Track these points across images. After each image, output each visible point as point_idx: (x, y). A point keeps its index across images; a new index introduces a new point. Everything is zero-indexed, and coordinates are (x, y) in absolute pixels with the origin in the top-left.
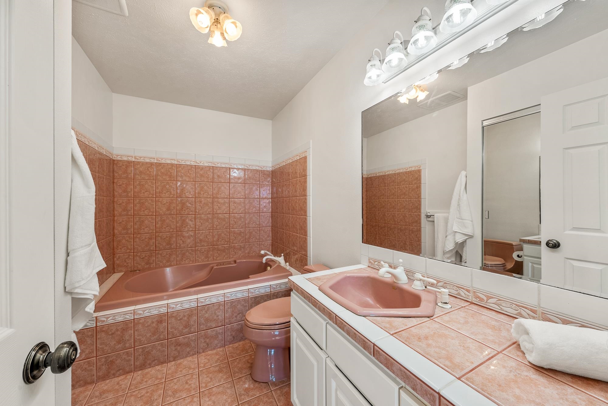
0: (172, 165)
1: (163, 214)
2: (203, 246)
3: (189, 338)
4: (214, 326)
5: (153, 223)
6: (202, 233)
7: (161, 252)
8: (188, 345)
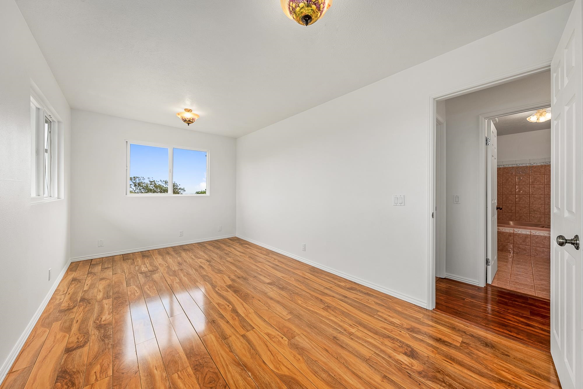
0: (513, 167)
1: (507, 194)
2: (536, 214)
3: (525, 247)
4: (542, 246)
5: (501, 198)
6: (535, 206)
7: (505, 213)
8: (525, 250)
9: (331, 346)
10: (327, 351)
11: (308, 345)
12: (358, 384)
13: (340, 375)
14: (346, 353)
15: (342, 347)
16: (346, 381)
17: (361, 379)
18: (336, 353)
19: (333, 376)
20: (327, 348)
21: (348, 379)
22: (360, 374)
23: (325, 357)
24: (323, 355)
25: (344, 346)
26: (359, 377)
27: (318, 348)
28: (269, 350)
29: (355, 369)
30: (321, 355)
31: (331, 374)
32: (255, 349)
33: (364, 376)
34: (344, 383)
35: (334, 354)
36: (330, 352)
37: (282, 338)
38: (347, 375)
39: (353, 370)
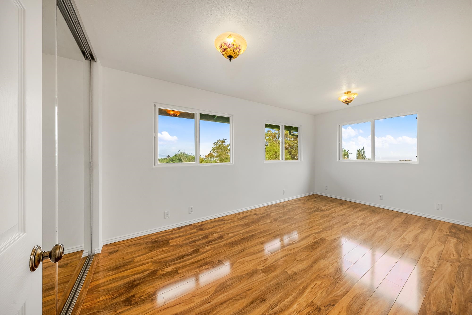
9: (253, 294)
10: (250, 290)
11: (256, 279)
12: (217, 301)
13: (226, 292)
14: (246, 303)
15: (252, 302)
16: (221, 294)
17: (220, 304)
18: (245, 295)
19: (227, 288)
20: (251, 291)
21: (223, 296)
22: (224, 306)
23: (243, 287)
24: (245, 286)
25: (253, 305)
26: (222, 304)
27: (252, 285)
28: (252, 260)
29: (229, 304)
30: (246, 285)
31: (229, 287)
32: (253, 254)
33: (221, 308)
34: (221, 292)
35: (244, 294)
36: (247, 292)
37: (263, 266)
38: (225, 296)
39: (228, 302)
